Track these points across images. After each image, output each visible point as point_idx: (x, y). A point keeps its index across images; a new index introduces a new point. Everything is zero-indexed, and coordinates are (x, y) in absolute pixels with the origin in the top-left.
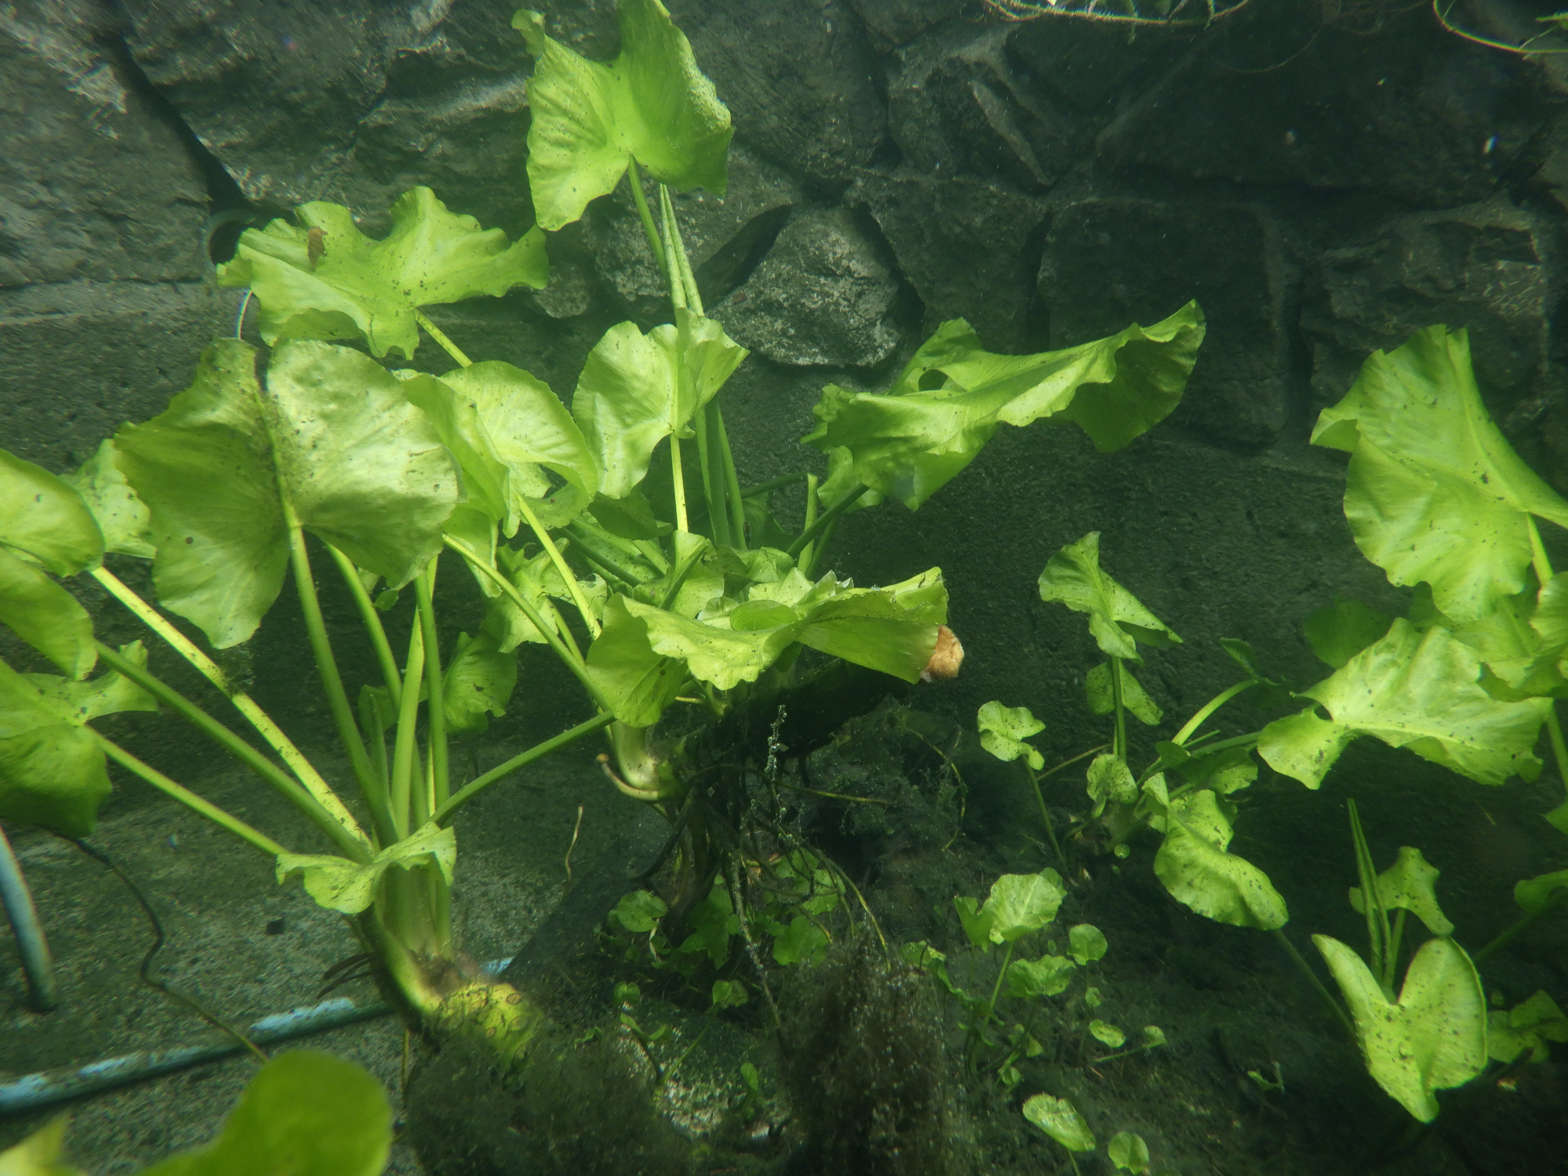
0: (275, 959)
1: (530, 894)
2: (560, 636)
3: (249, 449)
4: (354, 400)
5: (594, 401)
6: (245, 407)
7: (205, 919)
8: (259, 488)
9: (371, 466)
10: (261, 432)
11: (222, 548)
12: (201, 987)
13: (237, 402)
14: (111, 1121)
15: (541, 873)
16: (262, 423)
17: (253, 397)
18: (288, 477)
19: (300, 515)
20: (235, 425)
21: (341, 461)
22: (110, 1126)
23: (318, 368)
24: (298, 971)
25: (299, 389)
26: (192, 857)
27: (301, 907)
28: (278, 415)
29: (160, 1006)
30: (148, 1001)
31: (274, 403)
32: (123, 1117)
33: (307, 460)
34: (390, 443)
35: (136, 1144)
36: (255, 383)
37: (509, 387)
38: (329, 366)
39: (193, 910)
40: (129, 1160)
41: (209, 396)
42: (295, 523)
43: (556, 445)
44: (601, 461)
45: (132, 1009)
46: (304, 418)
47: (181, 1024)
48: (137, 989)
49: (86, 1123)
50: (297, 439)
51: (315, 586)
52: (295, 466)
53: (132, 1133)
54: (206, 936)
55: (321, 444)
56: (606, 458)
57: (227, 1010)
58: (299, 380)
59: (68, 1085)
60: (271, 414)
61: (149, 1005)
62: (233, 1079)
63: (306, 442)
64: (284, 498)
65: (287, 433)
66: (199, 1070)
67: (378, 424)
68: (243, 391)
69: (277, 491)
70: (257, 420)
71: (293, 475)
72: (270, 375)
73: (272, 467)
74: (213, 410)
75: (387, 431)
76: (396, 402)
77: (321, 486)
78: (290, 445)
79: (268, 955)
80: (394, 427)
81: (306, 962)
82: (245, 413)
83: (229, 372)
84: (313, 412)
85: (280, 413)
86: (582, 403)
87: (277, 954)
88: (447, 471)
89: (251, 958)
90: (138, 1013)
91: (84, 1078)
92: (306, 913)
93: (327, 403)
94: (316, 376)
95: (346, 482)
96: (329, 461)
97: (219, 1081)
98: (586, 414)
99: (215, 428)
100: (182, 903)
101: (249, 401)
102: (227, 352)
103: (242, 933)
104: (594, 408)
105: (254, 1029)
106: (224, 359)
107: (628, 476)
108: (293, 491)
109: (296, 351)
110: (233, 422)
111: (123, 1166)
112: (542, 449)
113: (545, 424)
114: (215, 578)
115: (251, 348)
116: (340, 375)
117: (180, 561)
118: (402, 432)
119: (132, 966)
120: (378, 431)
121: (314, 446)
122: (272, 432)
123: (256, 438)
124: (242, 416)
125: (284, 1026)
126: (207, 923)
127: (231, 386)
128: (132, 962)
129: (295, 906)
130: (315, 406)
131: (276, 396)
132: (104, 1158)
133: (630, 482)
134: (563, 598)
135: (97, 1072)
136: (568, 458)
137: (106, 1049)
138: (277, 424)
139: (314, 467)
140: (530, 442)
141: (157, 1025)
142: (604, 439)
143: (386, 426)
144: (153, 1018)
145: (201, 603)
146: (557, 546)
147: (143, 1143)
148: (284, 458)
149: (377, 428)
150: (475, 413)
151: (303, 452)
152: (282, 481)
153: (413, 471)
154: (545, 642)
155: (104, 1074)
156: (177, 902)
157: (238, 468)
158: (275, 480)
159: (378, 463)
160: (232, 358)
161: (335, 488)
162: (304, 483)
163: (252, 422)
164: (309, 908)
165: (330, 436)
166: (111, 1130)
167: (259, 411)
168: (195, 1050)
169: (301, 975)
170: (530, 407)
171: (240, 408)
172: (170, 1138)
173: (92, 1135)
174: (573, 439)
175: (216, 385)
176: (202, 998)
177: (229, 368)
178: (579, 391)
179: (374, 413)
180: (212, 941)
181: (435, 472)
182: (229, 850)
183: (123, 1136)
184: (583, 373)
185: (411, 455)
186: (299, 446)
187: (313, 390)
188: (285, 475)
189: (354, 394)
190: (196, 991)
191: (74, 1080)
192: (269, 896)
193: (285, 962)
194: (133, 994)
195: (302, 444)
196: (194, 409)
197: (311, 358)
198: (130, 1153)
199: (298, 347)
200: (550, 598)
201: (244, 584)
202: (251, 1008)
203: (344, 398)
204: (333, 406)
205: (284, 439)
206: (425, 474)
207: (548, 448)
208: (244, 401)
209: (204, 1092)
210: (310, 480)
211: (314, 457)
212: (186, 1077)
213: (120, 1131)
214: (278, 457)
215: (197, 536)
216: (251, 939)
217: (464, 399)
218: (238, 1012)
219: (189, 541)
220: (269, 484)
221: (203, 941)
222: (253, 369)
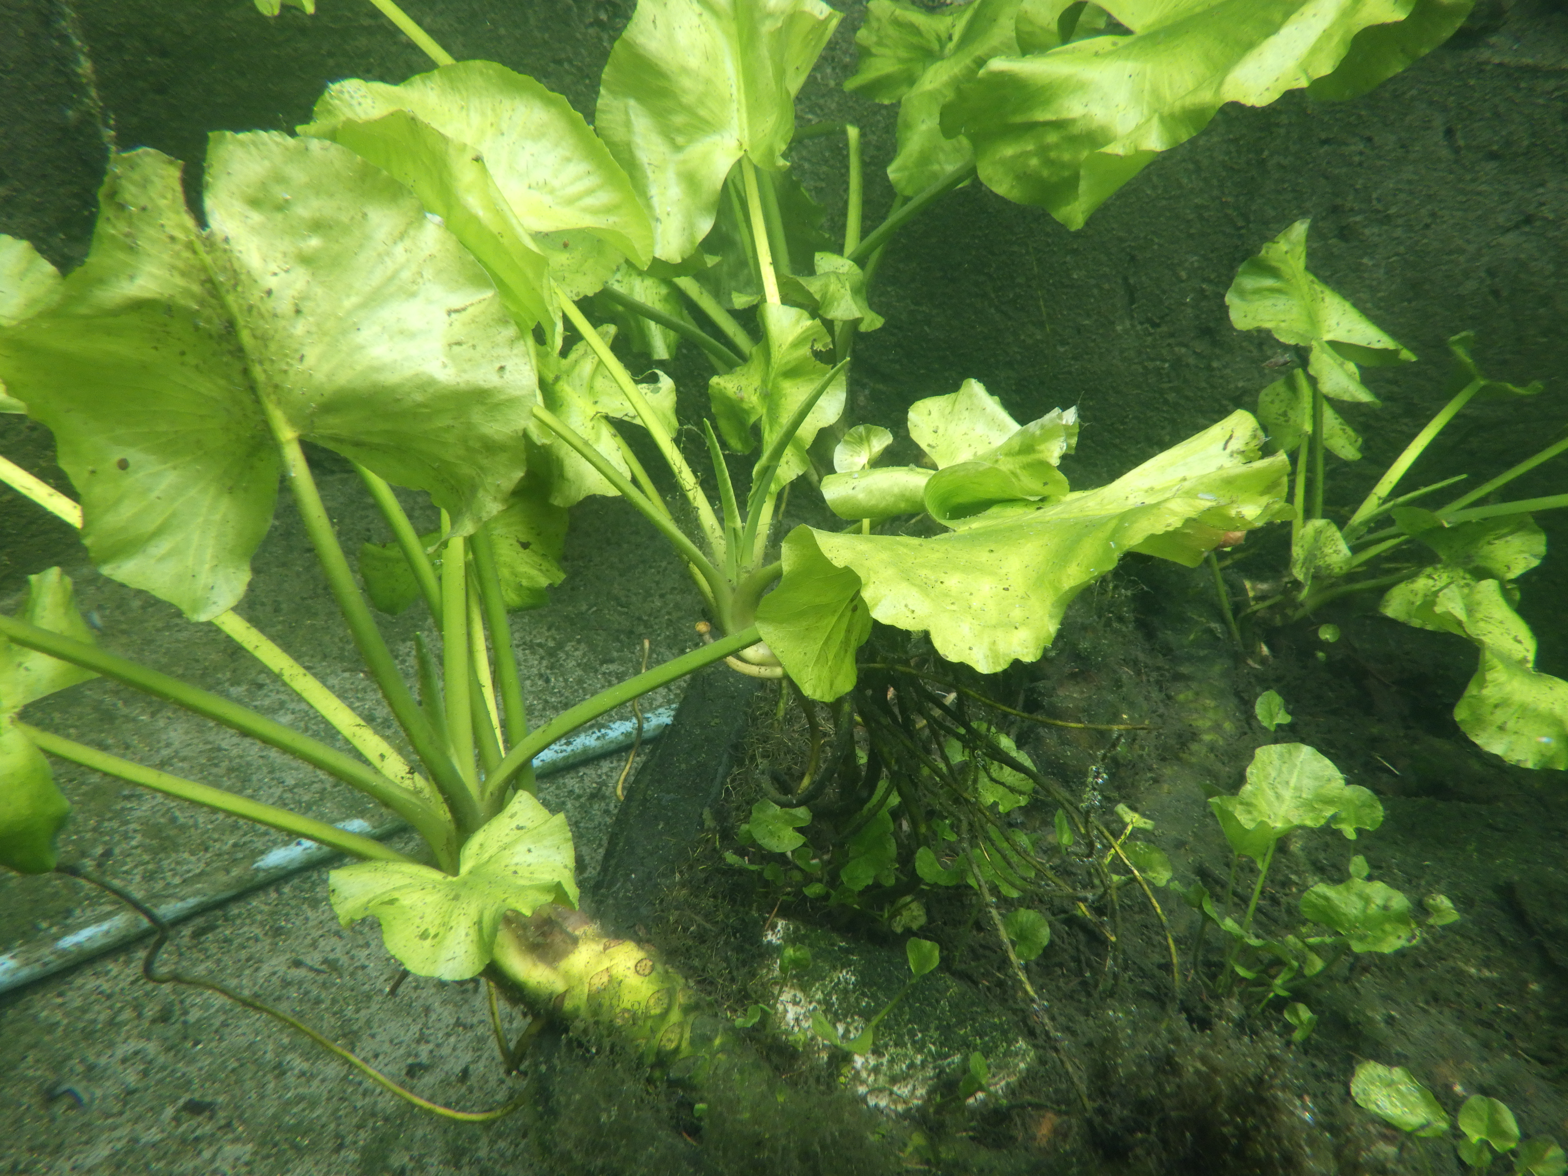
0: (259, 768)
1: (542, 658)
2: (634, 481)
3: (197, 328)
4: (346, 230)
5: (627, 113)
6: (180, 264)
7: (161, 723)
8: (222, 382)
9: (391, 338)
10: (213, 301)
11: (175, 468)
12: (177, 813)
13: (166, 257)
14: (109, 997)
15: (549, 629)
16: (212, 287)
17: (190, 246)
18: (267, 366)
19: (293, 421)
20: (172, 296)
21: (344, 332)
22: (108, 1003)
23: (280, 179)
24: (291, 782)
25: (256, 217)
26: (124, 640)
27: (274, 696)
28: (235, 271)
29: (134, 843)
30: (117, 837)
31: (225, 251)
32: (122, 989)
33: (290, 336)
34: (413, 295)
35: (146, 1024)
36: (189, 222)
37: (507, 103)
38: (298, 175)
39: (143, 712)
40: (141, 1044)
41: (121, 256)
42: (287, 434)
43: (590, 192)
44: (649, 206)
45: (99, 850)
46: (273, 267)
47: (165, 863)
48: (99, 823)
49: (78, 1003)
50: (270, 304)
51: (333, 524)
52: (273, 347)
53: (138, 1008)
54: (168, 745)
55: (306, 306)
56: (656, 201)
57: (215, 841)
58: (255, 203)
59: (45, 964)
60: (224, 269)
61: (119, 842)
62: (245, 929)
63: (285, 306)
64: (265, 399)
65: (254, 297)
66: (200, 921)
67: (390, 266)
68: (173, 239)
69: (252, 388)
70: (203, 283)
71: (272, 361)
72: (209, 203)
73: (239, 352)
74: (132, 278)
75: (406, 275)
76: (410, 224)
77: (320, 376)
78: (262, 316)
79: (249, 764)
80: (414, 268)
81: (297, 769)
82: (183, 274)
83: (144, 209)
84: (285, 254)
85: (236, 266)
86: (609, 116)
87: (261, 761)
88: (512, 342)
89: (231, 770)
90: (108, 854)
91: (64, 953)
92: (282, 704)
93: (304, 238)
94: (281, 193)
95: (358, 368)
96: (325, 334)
97: (227, 932)
98: (619, 134)
99: (139, 306)
100: (126, 703)
101: (186, 254)
102: (136, 176)
103: (211, 739)
104: (628, 124)
105: (258, 870)
106: (133, 189)
107: (690, 227)
108: (276, 386)
109: (240, 153)
110: (167, 292)
111: (136, 1053)
112: (570, 201)
113: (568, 160)
114: (174, 515)
115: (171, 163)
116: (317, 188)
117: (118, 502)
118: (428, 273)
119: (84, 794)
120: (391, 278)
121: (298, 312)
122: (230, 299)
123: (207, 312)
124: (180, 281)
125: (292, 860)
126: (165, 728)
127: (151, 232)
128: (84, 788)
129: (266, 696)
130: (286, 245)
131: (226, 240)
132: (111, 1045)
133: (692, 235)
134: (626, 418)
135: (78, 944)
136: (608, 210)
137: (80, 904)
138: (235, 286)
139: (302, 344)
140: (552, 192)
141: (136, 866)
142: (650, 173)
143: (402, 267)
144: (128, 859)
145: (162, 559)
146: (603, 336)
147: (154, 1021)
148: (255, 337)
149: (389, 273)
150: (484, 170)
151: (282, 323)
152: (258, 372)
153: (459, 344)
154: (617, 493)
155: (87, 945)
156: (120, 704)
157: (183, 353)
158: (246, 372)
159: (401, 332)
160: (144, 184)
161: (344, 378)
162: (291, 373)
163: (196, 288)
164: (283, 697)
165: (319, 291)
166: (111, 1008)
167: (204, 269)
168: (192, 902)
169: (296, 786)
170: (543, 135)
171: (173, 267)
172: (185, 1013)
173: (89, 1016)
174: (611, 180)
175: (127, 235)
176: (183, 828)
177: (143, 201)
178: (604, 99)
179: (381, 248)
180: (176, 752)
181: (495, 345)
182: (168, 627)
183: (127, 1014)
184: (607, 69)
185: (449, 313)
186: (275, 315)
187: (279, 216)
188: (261, 363)
189: (345, 218)
190: (173, 820)
191: (52, 958)
192: (232, 685)
193: (271, 772)
194: (94, 830)
195: (279, 311)
196: (101, 281)
197: (267, 163)
198: (140, 1036)
199: (242, 144)
200: (607, 418)
201: (217, 517)
202: (245, 835)
203: (331, 227)
204: (314, 242)
205: (250, 308)
206: (480, 348)
207: (579, 197)
208: (177, 255)
209: (213, 949)
210: (301, 367)
211: (300, 328)
212: (187, 931)
213: (121, 1009)
214: (246, 337)
215: (133, 455)
216: (224, 745)
217: (463, 147)
218: (231, 842)
219: (123, 465)
220: (238, 378)
221: (165, 752)
222: (180, 197)
